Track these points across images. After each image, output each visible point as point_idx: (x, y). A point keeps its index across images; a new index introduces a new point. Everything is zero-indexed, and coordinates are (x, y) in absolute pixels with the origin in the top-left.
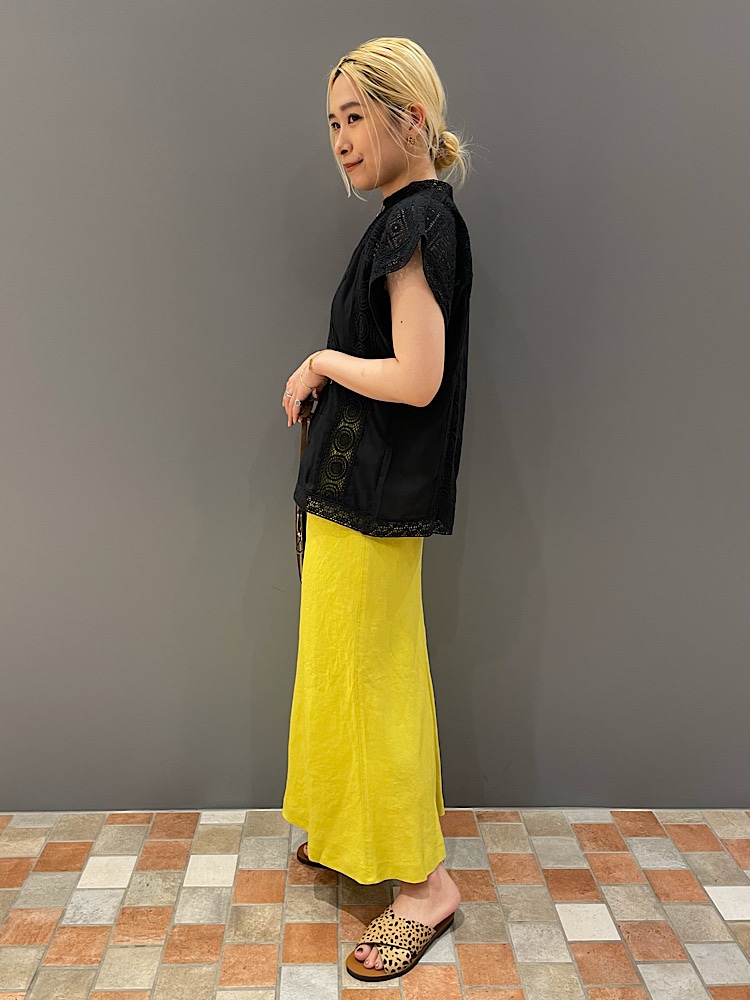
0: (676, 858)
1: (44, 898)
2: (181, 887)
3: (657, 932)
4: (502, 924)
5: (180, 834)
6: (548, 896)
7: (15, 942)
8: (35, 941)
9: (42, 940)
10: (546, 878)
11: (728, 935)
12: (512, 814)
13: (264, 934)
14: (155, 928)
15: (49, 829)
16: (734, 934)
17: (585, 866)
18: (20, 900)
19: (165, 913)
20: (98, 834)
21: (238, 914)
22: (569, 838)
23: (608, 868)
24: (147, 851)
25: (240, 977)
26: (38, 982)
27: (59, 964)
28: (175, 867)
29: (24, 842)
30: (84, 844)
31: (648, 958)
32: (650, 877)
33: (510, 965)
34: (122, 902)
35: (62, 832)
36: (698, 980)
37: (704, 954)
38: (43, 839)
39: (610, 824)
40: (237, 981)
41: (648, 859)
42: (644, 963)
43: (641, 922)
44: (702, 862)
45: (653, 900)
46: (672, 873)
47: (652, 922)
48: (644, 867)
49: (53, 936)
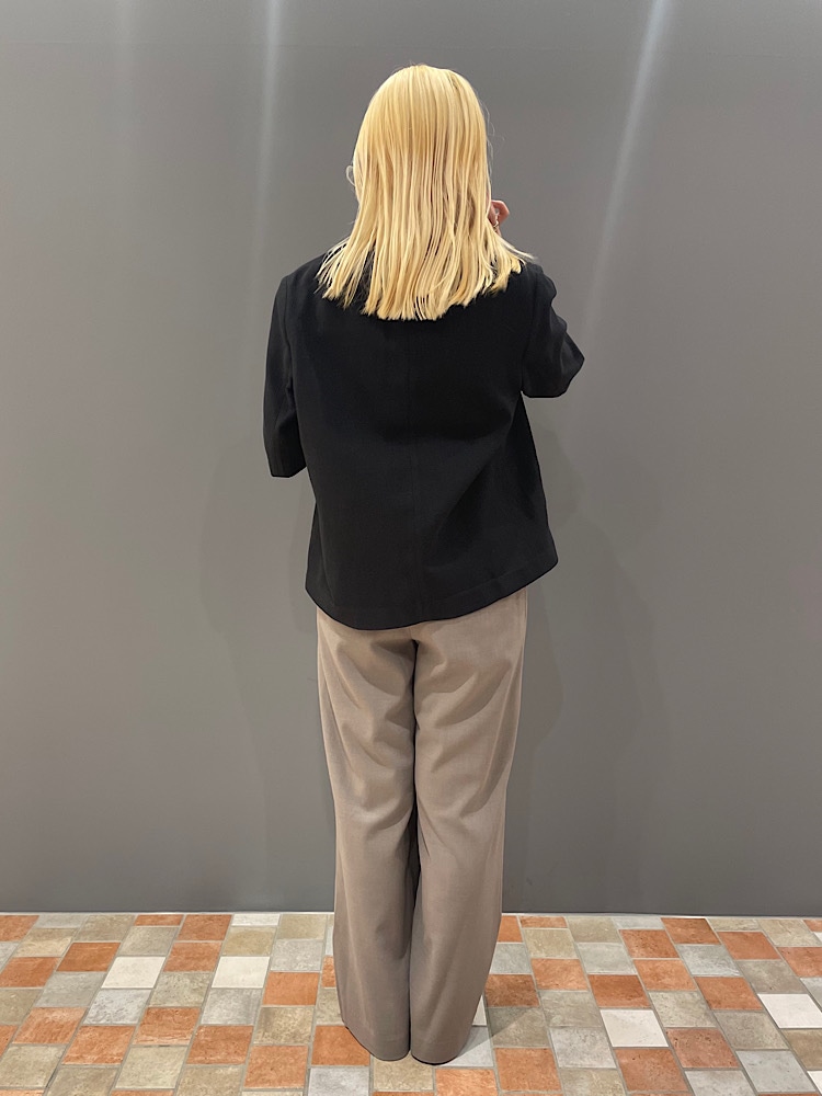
0: (729, 966)
1: (67, 997)
2: (209, 988)
3: (707, 1039)
4: (543, 1029)
5: (210, 936)
6: (593, 1001)
7: (35, 1040)
8: (56, 1039)
9: (63, 1039)
10: (592, 983)
11: (782, 1042)
12: (558, 920)
13: (294, 1036)
14: (179, 1029)
15: (76, 929)
16: (789, 1042)
17: (633, 972)
18: (42, 1000)
19: (191, 1014)
20: (126, 934)
21: (267, 1017)
22: (617, 944)
23: (657, 975)
24: (176, 952)
25: (267, 1077)
26: (57, 1080)
27: (78, 1063)
28: (204, 968)
29: (50, 942)
30: (110, 944)
31: (696, 1065)
32: (701, 983)
33: (550, 1069)
34: (148, 1002)
35: (89, 932)
36: (749, 1087)
37: (756, 1062)
38: (69, 939)
39: (663, 932)
40: (263, 1082)
41: (699, 965)
42: (692, 1069)
43: (690, 1029)
44: (757, 969)
45: (704, 1006)
46: (725, 980)
47: (704, 1030)
48: (696, 972)
49: (74, 1035)
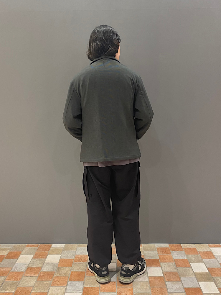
0: (184, 256)
2: (44, 263)
3: (174, 274)
5: (46, 250)
8: (4, 275)
11: (194, 275)
13: (65, 274)
14: (36, 272)
16: (196, 275)
17: (158, 258)
19: (39, 269)
21: (59, 269)
22: (155, 251)
23: (164, 259)
24: (36, 254)
25: (57, 284)
26: (3, 285)
30: (19, 252)
31: (169, 280)
32: (175, 260)
34: (28, 266)
36: (182, 286)
37: (185, 280)
39: (168, 248)
41: (176, 256)
42: (168, 282)
43: (170, 272)
44: (191, 257)
45: (175, 267)
46: (182, 260)
47: (173, 272)
48: (175, 258)
49: (9, 274)
